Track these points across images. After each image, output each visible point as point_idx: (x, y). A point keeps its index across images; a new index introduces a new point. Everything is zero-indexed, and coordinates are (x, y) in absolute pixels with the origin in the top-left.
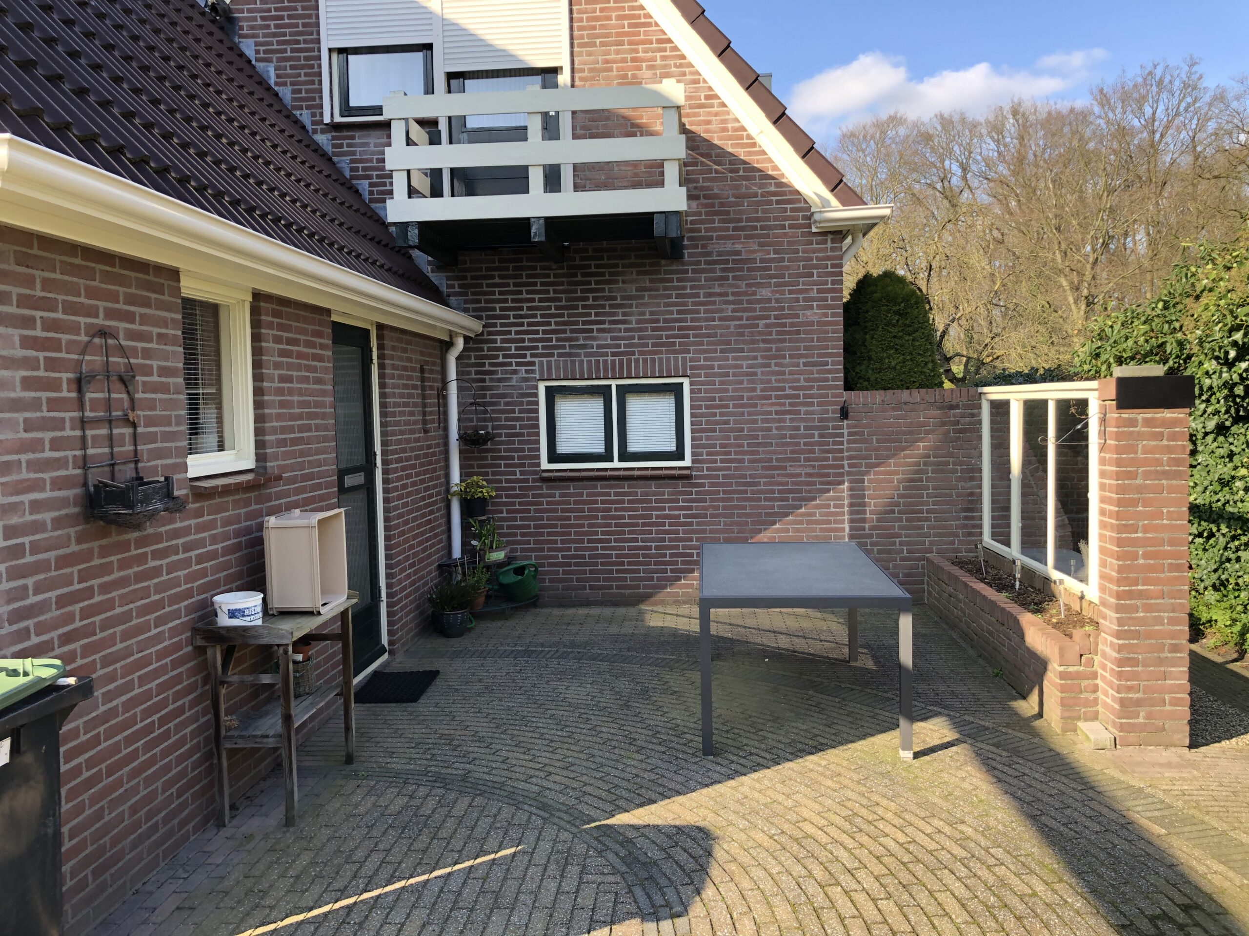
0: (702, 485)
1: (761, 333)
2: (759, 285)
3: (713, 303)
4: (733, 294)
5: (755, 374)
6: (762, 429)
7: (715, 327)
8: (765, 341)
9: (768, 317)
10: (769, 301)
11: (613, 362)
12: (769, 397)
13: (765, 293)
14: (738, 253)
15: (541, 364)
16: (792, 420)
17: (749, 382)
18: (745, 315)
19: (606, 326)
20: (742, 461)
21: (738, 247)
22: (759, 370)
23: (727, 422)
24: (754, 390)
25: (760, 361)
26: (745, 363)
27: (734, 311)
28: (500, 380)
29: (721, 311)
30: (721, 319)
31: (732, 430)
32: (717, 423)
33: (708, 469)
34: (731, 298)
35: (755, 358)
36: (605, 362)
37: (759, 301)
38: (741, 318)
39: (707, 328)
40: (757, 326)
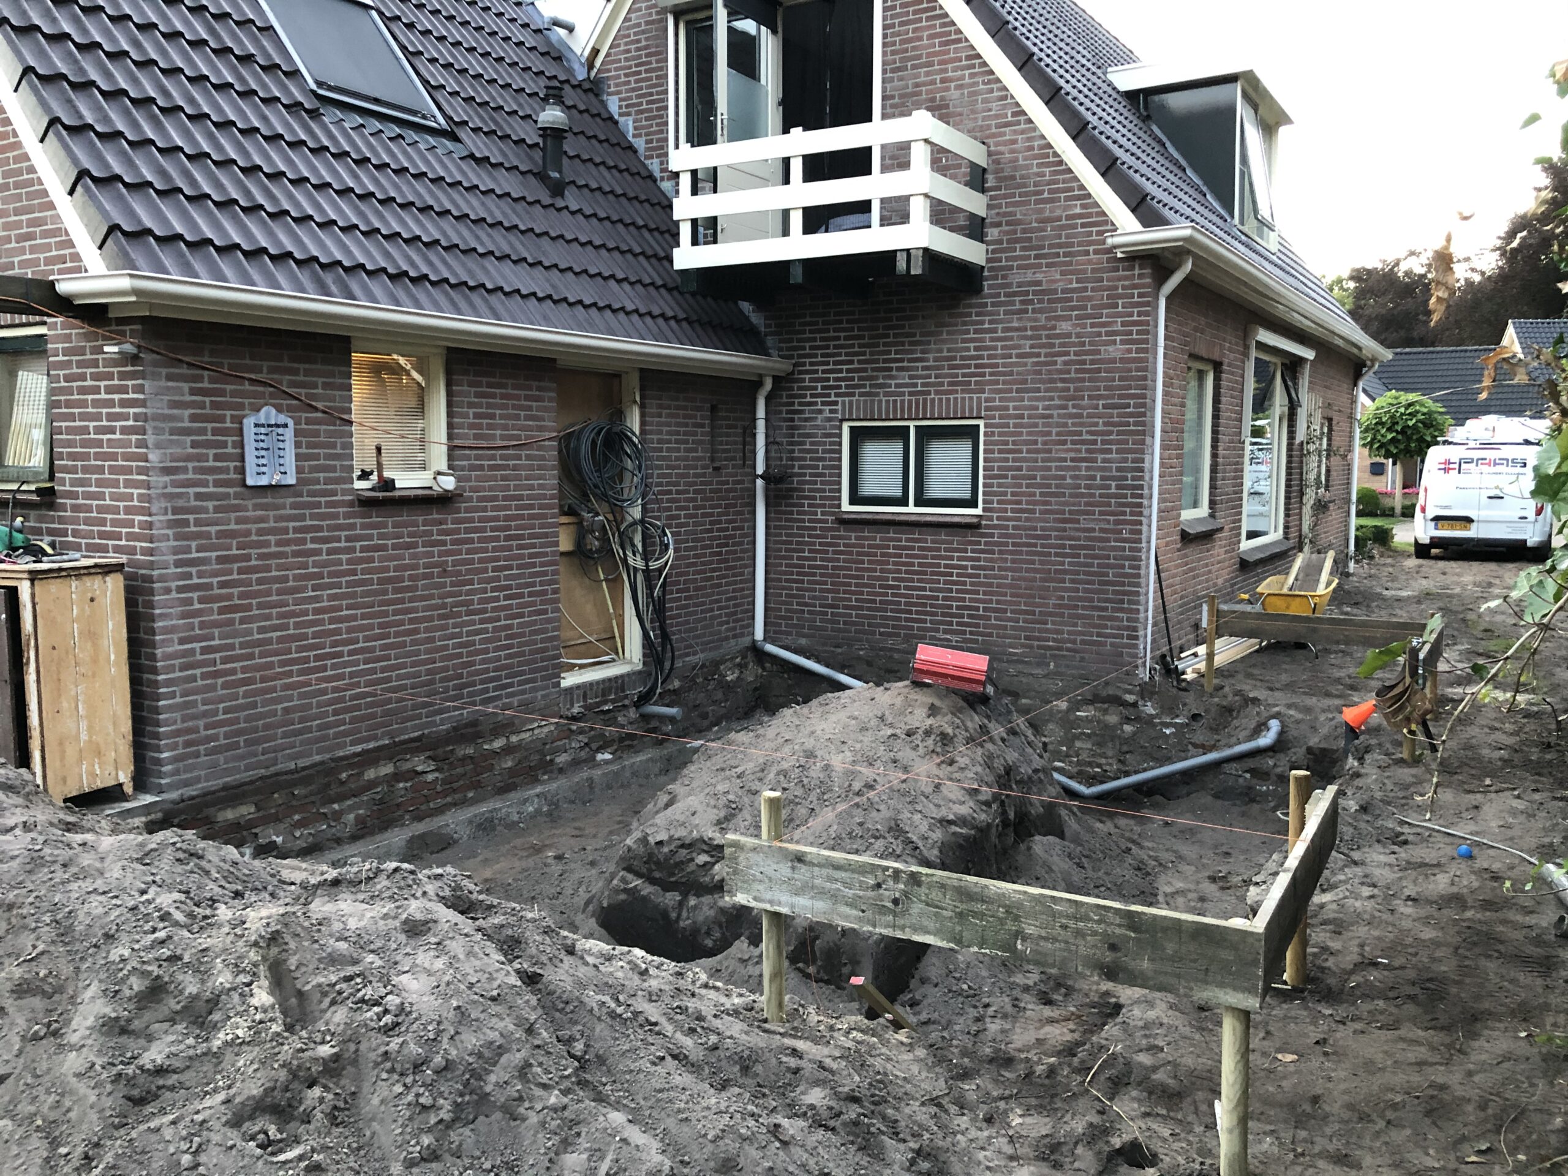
0: (992, 535)
1: (1060, 372)
2: (1058, 318)
4: (1033, 328)
5: (1050, 416)
6: (1056, 477)
7: (1011, 365)
8: (1063, 381)
9: (1067, 354)
10: (1069, 335)
11: (910, 401)
12: (1064, 442)
13: (1065, 327)
14: (1038, 283)
15: (844, 402)
16: (1088, 469)
17: (1044, 425)
18: (1043, 351)
19: (905, 364)
20: (1033, 511)
21: (1039, 277)
22: (1055, 413)
23: (1020, 469)
24: (1049, 434)
25: (1057, 402)
27: (1032, 347)
29: (1019, 347)
30: (1018, 356)
31: (1024, 477)
32: (1010, 469)
33: (998, 518)
35: (1052, 399)
36: (903, 402)
37: (1058, 336)
38: (1038, 355)
39: (1004, 365)
40: (1055, 363)
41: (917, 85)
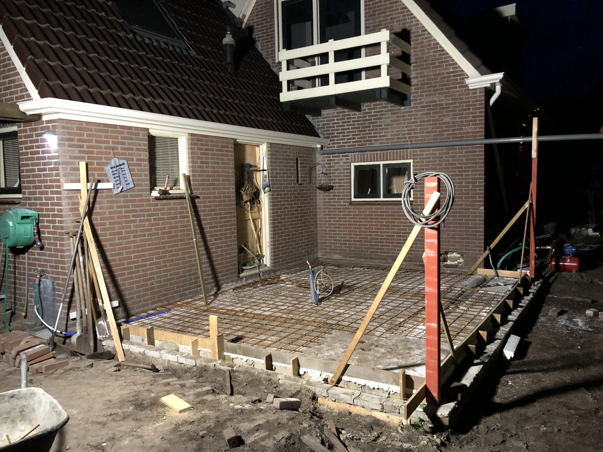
1: (446, 138)
2: (444, 116)
3: (424, 125)
4: (433, 121)
7: (424, 136)
9: (449, 131)
10: (449, 123)
11: (380, 154)
13: (447, 119)
14: (435, 101)
15: (352, 155)
16: (459, 179)
18: (438, 130)
19: (378, 138)
22: (444, 156)
24: (442, 165)
26: (437, 153)
27: (433, 128)
28: (336, 163)
30: (427, 132)
35: (442, 150)
36: (377, 154)
37: (444, 123)
38: (436, 132)
39: (421, 137)
41: (380, 21)
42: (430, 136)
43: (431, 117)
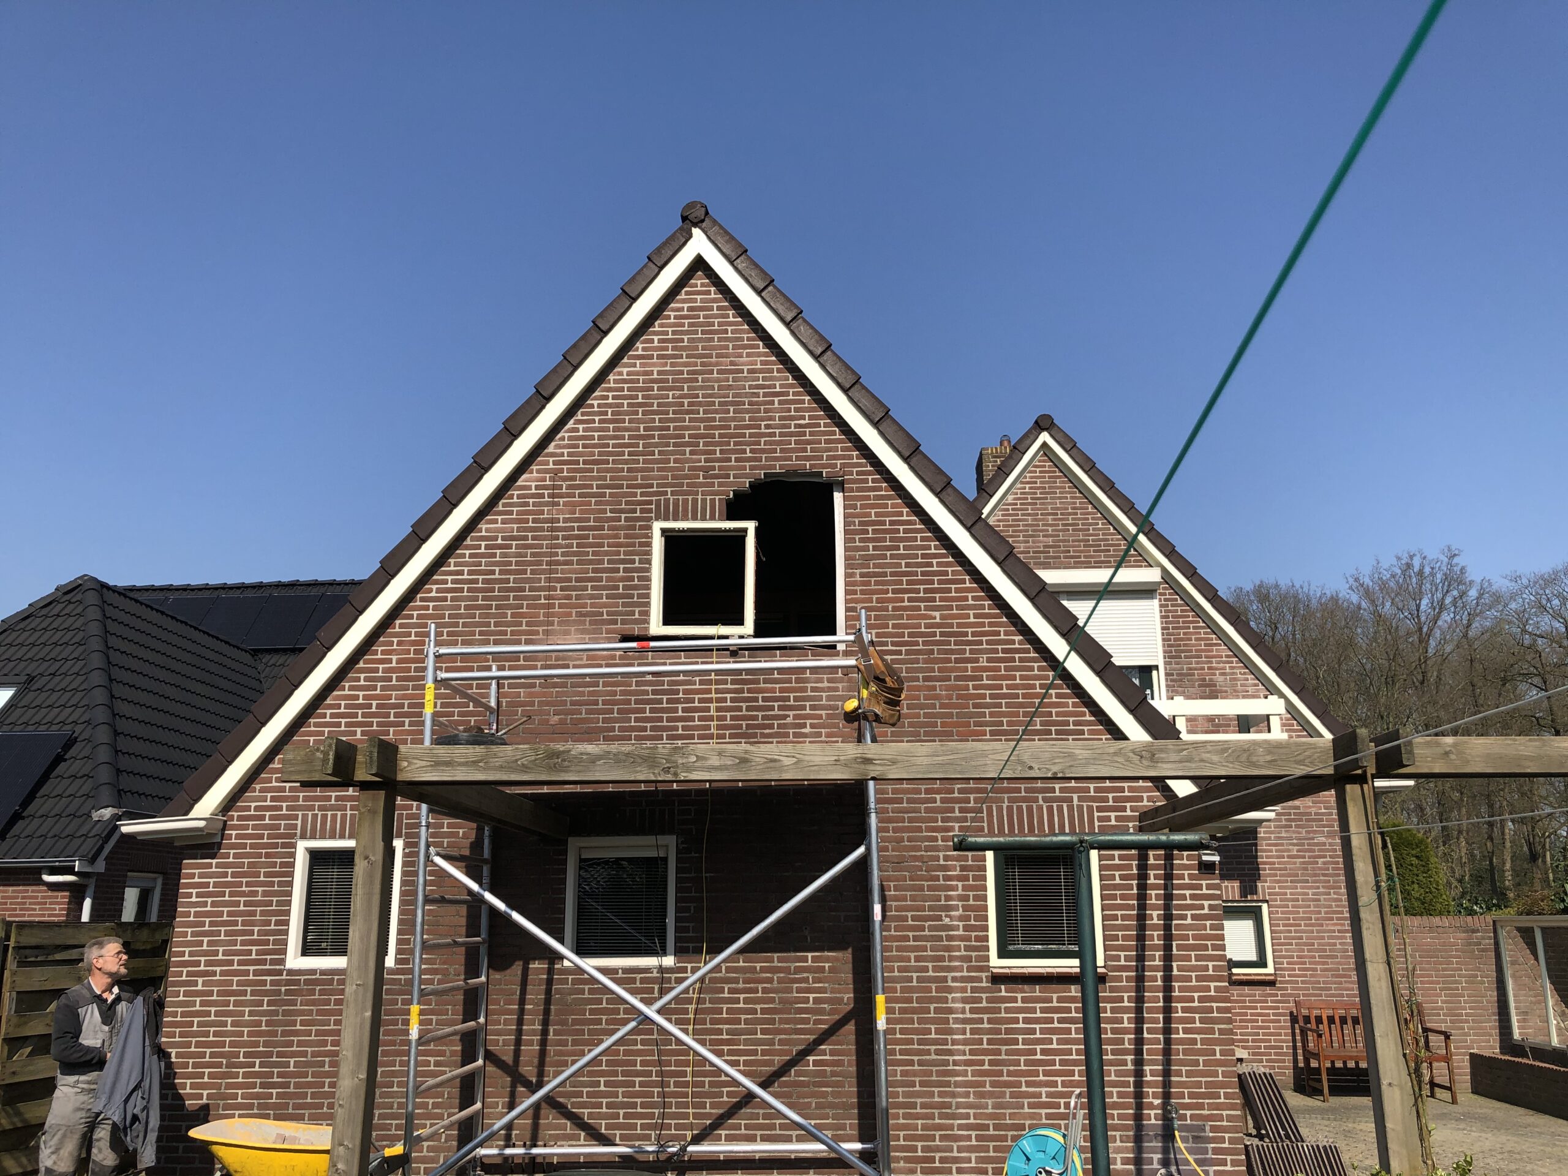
0: (1286, 989)
1: (1320, 869)
2: (1315, 832)
3: (1282, 845)
4: (1296, 838)
5: (1319, 900)
6: (1329, 944)
7: (1284, 863)
8: (1324, 875)
9: (1325, 857)
10: (1324, 844)
12: (1332, 919)
17: (1315, 906)
18: (1307, 854)
20: (1315, 970)
22: (1322, 897)
23: (1301, 938)
24: (1319, 912)
25: (1322, 890)
26: (1310, 892)
27: (1298, 851)
29: (1289, 851)
30: (1289, 857)
31: (1306, 944)
32: (1293, 938)
33: (1289, 976)
34: (1295, 841)
35: (1318, 888)
37: (1318, 844)
38: (1304, 857)
39: (1279, 863)
40: (1317, 863)
41: (1190, 669)
42: (1295, 863)
43: (1294, 832)
